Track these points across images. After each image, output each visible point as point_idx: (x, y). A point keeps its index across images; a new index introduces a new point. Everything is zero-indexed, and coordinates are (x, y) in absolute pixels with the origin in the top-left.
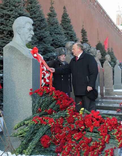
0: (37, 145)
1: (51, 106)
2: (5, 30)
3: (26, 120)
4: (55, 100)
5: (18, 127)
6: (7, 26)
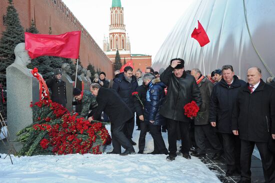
0: (37, 147)
1: (49, 115)
2: (9, 54)
3: (27, 128)
4: (52, 110)
5: (21, 134)
6: (11, 50)
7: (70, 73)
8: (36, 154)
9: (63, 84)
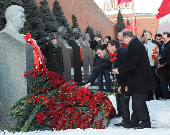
0: (33, 122)
1: (45, 86)
3: (22, 100)
4: (48, 80)
5: (15, 107)
7: (67, 37)
8: (32, 130)
9: (59, 50)
